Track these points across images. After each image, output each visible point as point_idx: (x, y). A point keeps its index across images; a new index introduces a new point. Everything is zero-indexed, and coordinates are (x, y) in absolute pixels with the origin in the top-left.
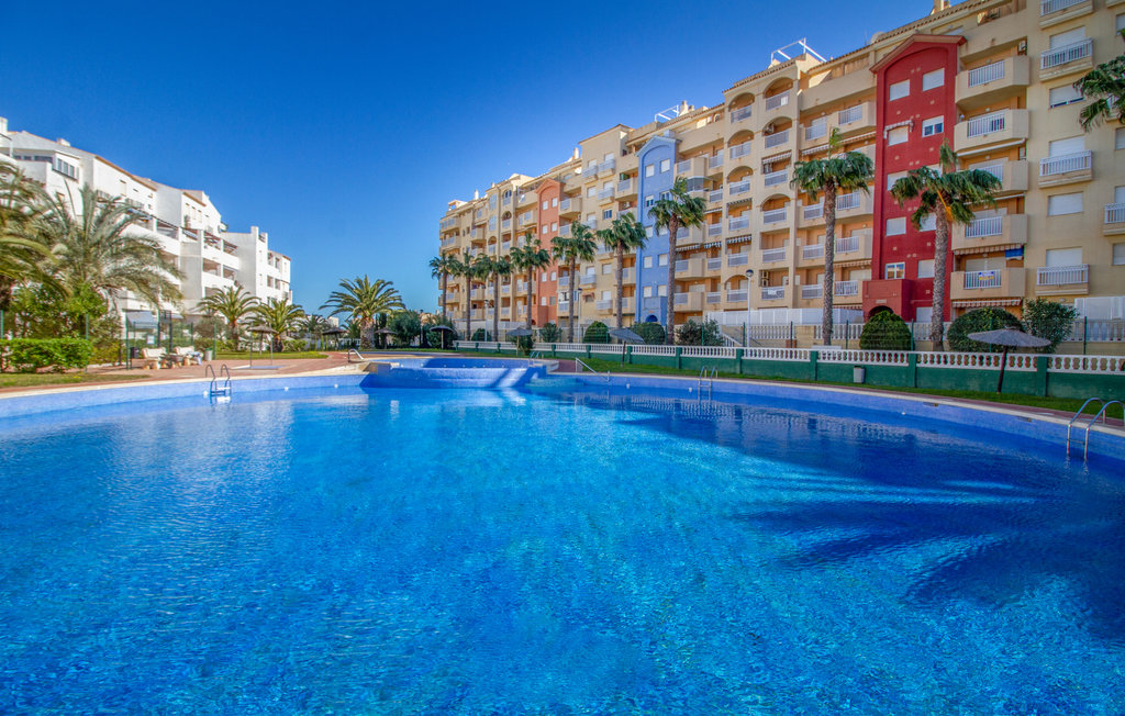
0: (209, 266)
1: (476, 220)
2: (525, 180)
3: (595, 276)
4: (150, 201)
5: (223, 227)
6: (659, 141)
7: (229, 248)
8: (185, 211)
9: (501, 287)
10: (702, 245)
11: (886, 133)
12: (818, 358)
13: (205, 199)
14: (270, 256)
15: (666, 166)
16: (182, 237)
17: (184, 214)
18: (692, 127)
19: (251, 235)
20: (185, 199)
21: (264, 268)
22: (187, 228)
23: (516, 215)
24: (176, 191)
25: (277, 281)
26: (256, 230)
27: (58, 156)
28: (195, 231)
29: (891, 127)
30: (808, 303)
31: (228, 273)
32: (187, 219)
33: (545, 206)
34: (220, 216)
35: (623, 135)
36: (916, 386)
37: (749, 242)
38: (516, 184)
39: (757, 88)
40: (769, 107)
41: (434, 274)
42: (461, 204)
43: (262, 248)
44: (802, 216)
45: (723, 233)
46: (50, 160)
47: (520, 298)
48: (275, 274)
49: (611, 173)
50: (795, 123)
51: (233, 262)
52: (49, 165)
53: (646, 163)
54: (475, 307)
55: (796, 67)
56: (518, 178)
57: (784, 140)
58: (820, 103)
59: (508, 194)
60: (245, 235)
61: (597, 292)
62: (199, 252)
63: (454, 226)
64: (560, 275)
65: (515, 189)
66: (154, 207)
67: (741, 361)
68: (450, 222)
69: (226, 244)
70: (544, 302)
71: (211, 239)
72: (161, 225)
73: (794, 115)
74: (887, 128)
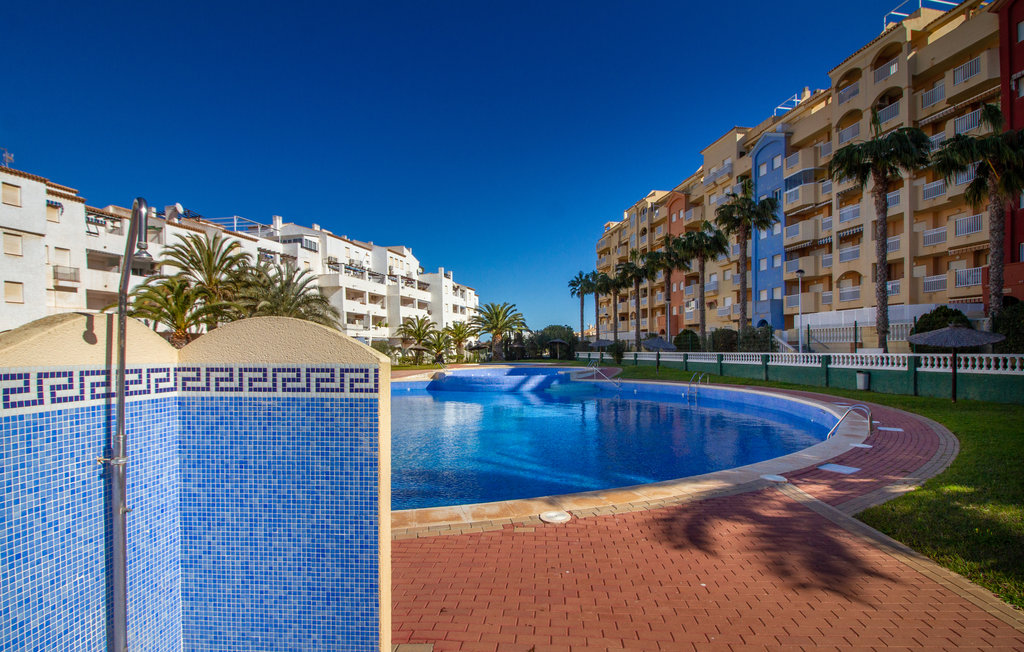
0: (406, 301)
1: (622, 239)
2: (660, 195)
3: (717, 283)
4: (367, 258)
5: (420, 270)
6: (770, 137)
7: (422, 286)
8: (389, 262)
9: (641, 299)
10: (815, 241)
11: (1013, 83)
12: (830, 363)
13: (406, 251)
14: (455, 289)
15: (778, 162)
16: (388, 281)
17: (389, 264)
18: (806, 115)
19: (439, 275)
20: (389, 254)
21: (449, 298)
22: (390, 275)
23: (652, 230)
24: (384, 249)
25: (462, 308)
26: (442, 270)
27: (306, 237)
28: (395, 276)
29: (1019, 74)
30: (931, 298)
31: (422, 305)
32: (391, 268)
33: (674, 219)
34: (418, 263)
35: (739, 137)
36: (916, 394)
37: (860, 234)
38: (650, 201)
39: (863, 60)
40: (877, 79)
41: (573, 293)
42: (614, 224)
43: (448, 284)
44: (921, 196)
45: (834, 225)
46: (301, 241)
47: (658, 308)
48: (460, 302)
49: (728, 177)
50: (906, 93)
51: (426, 296)
52: (299, 245)
53: (759, 162)
54: (623, 319)
55: (905, 29)
56: (654, 194)
57: (896, 113)
58: (936, 62)
59: (644, 211)
60: (434, 275)
61: (719, 299)
62: (398, 292)
63: (605, 247)
64: (688, 284)
65: (649, 206)
66: (371, 262)
67: (767, 367)
68: (603, 243)
69: (419, 283)
70: (675, 313)
71: (409, 281)
72: (372, 275)
73: (904, 83)
74: (1014, 76)
